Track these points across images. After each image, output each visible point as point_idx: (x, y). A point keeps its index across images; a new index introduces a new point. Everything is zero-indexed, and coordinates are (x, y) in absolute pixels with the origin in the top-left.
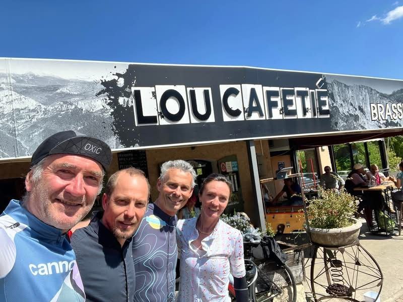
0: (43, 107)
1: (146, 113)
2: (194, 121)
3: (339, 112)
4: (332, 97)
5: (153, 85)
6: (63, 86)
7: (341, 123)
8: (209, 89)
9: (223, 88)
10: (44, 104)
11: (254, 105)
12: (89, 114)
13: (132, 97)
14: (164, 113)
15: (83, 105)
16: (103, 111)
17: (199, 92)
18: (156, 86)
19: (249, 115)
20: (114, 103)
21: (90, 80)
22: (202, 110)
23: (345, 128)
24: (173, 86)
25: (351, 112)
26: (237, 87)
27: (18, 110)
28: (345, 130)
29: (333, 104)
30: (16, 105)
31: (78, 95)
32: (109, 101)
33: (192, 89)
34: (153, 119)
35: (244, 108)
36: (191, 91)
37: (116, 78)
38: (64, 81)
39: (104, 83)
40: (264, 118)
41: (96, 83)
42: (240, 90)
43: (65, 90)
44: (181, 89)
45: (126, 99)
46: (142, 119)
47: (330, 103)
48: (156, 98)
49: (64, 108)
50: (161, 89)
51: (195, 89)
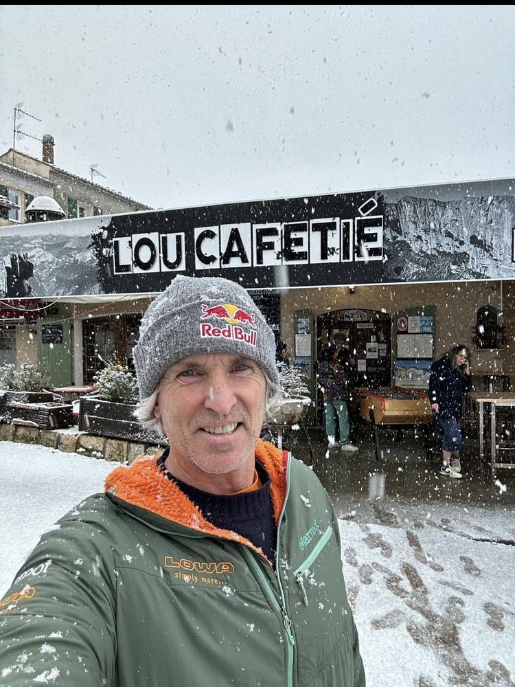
0: (56, 259)
1: (122, 263)
2: (165, 269)
3: (411, 251)
4: (394, 226)
5: (130, 235)
6: (68, 242)
7: (412, 268)
8: (183, 234)
9: (198, 231)
10: (57, 258)
11: (235, 248)
12: (82, 265)
13: (112, 247)
14: (138, 262)
15: (79, 257)
16: (92, 261)
17: (171, 238)
18: (133, 235)
19: (227, 261)
20: (100, 254)
21: (84, 235)
22: (172, 258)
23: (420, 276)
24: (147, 234)
25: (445, 249)
26: (215, 229)
27: (44, 262)
28: (420, 280)
29: (394, 238)
30: (43, 259)
31: (76, 249)
32: (96, 253)
33: (164, 235)
34: (127, 268)
35: (221, 254)
36: (163, 237)
37: (102, 230)
38: (70, 238)
39: (94, 237)
40: (249, 265)
41: (88, 237)
42: (217, 233)
43: (68, 245)
44: (154, 237)
45: (108, 250)
46: (119, 268)
47: (389, 236)
48: (132, 248)
49: (68, 260)
50: (136, 238)
51: (168, 235)
